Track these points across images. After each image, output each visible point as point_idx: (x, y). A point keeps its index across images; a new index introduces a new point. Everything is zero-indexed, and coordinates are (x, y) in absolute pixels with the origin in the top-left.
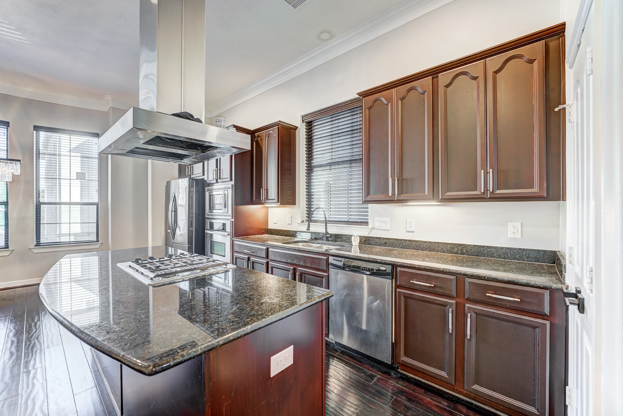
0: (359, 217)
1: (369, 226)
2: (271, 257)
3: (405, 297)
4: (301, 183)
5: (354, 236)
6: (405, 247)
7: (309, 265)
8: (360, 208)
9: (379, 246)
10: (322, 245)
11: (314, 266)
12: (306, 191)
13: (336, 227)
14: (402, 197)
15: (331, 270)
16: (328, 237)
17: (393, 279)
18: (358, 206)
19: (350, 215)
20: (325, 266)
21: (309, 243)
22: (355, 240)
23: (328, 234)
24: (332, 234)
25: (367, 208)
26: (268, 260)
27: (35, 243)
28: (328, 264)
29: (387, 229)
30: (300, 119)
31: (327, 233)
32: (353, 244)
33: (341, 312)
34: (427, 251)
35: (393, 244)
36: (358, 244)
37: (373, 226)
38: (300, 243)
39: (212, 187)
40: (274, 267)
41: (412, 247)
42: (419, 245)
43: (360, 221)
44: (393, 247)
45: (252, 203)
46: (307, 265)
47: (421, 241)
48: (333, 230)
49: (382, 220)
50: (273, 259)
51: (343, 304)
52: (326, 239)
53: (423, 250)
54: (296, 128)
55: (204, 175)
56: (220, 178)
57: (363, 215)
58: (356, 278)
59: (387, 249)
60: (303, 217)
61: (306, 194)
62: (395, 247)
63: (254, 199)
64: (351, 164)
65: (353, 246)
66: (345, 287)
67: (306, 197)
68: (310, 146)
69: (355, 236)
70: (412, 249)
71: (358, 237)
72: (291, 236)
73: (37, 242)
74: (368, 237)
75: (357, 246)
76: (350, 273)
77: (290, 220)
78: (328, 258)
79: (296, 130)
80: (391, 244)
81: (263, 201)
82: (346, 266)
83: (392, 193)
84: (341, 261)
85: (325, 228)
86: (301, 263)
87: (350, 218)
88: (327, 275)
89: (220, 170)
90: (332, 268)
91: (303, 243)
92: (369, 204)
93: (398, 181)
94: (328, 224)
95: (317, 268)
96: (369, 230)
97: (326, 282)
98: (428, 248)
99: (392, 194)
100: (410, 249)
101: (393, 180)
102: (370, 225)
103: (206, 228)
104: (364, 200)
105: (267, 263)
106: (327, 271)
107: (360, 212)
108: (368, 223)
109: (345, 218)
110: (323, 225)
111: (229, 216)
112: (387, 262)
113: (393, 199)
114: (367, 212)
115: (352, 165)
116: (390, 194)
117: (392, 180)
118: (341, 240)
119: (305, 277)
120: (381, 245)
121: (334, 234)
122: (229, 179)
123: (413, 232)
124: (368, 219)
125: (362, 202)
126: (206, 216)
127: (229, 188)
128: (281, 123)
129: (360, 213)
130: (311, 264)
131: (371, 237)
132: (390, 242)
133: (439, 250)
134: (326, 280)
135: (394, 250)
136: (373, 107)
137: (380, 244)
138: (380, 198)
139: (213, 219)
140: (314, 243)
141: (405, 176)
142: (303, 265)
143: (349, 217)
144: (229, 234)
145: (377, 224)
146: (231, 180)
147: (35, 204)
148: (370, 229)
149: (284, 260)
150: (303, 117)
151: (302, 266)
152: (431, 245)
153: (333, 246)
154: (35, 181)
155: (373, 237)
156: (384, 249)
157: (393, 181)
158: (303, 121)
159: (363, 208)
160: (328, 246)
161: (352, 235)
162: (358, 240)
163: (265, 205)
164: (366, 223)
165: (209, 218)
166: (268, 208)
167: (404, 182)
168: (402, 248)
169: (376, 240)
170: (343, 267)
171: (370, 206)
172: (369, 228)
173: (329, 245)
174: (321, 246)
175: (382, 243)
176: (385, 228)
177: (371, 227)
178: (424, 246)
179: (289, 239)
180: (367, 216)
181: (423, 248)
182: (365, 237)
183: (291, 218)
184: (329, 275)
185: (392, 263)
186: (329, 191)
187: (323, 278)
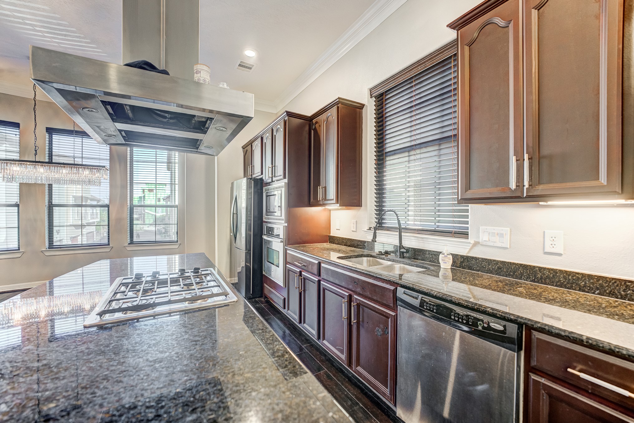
0: (452, 225)
1: (469, 240)
2: (323, 275)
3: (550, 396)
4: (368, 178)
5: (444, 254)
6: (542, 281)
7: (368, 294)
8: (454, 211)
9: (487, 273)
10: (394, 263)
11: (375, 298)
12: (376, 188)
13: (416, 238)
14: (540, 189)
15: (400, 309)
16: (403, 253)
17: (521, 349)
18: (452, 208)
19: (439, 221)
20: (392, 301)
21: (376, 258)
22: (444, 260)
23: (403, 248)
24: (410, 248)
25: (467, 211)
26: (320, 278)
27: (129, 241)
28: (396, 299)
29: (504, 245)
30: (367, 93)
31: (401, 247)
32: (441, 266)
33: (415, 380)
34: (594, 293)
35: (514, 272)
36: (450, 267)
37: (476, 240)
38: (364, 258)
39: (269, 187)
40: (327, 289)
41: (557, 282)
42: (574, 279)
43: (455, 231)
44: (515, 278)
45: (310, 205)
46: (366, 294)
47: (578, 273)
48: (410, 242)
49: (493, 231)
50: (325, 277)
51: (418, 368)
52: (400, 256)
53: (584, 291)
54: (362, 106)
55: (262, 174)
56: (275, 176)
57: (460, 222)
58: (443, 332)
59: (504, 280)
60: (370, 223)
61: (376, 192)
62: (520, 278)
63: (312, 200)
64: (440, 145)
65: (441, 269)
66: (423, 342)
67: (376, 196)
68: (380, 128)
69: (446, 254)
70: (556, 286)
71: (451, 257)
72: (355, 247)
73: (131, 240)
74: (467, 257)
75: (448, 270)
76: (432, 322)
77: (355, 226)
78: (396, 288)
79: (362, 109)
80: (511, 271)
81: (321, 203)
82: (425, 307)
83: (518, 184)
84: (417, 298)
85: (398, 239)
86: (359, 290)
87: (438, 226)
88: (394, 315)
89: (275, 166)
90: (402, 306)
91: (368, 258)
92: (470, 205)
93: (530, 160)
94: (403, 234)
95: (380, 302)
96: (469, 246)
97: (393, 326)
98: (598, 289)
99: (517, 186)
100: (553, 285)
101: (520, 162)
102: (471, 240)
103: (264, 233)
104: (460, 198)
105: (319, 281)
106: (395, 309)
107: (454, 216)
108: (468, 234)
109: (431, 225)
110: (396, 235)
111: (282, 220)
112: (507, 316)
113: (519, 194)
114: (467, 217)
115: (442, 147)
116: (513, 185)
117: (517, 160)
118: (423, 258)
119: (363, 309)
120: (491, 272)
121: (412, 248)
122: (282, 177)
123: (560, 255)
124: (467, 228)
125: (457, 202)
126: (264, 220)
127: (282, 187)
128: (341, 100)
129: (454, 219)
130: (371, 294)
131: (473, 258)
132: (508, 269)
133: (626, 295)
134: (393, 323)
135: (517, 283)
136: (477, 39)
137: (490, 270)
138: (490, 193)
139: (270, 223)
140: (384, 259)
141: (545, 151)
142: (361, 293)
143: (437, 224)
144: (282, 242)
145: (484, 238)
146: (285, 177)
147: (129, 207)
148: (471, 245)
149: (337, 282)
150: (371, 90)
151: (359, 294)
152: (606, 283)
153: (410, 265)
154: (129, 186)
155: (476, 258)
156: (497, 281)
157: (518, 162)
158: (371, 95)
159: (460, 211)
160: (402, 265)
161: (441, 252)
162: (449, 261)
163: (326, 207)
164: (464, 234)
165: (266, 222)
166: (330, 210)
167: (545, 164)
168: (534, 281)
169: (482, 264)
170: (420, 309)
171: (472, 207)
172: (470, 243)
173: (404, 264)
174: (392, 265)
175: (494, 269)
176: (500, 245)
177: (472, 242)
178: (586, 283)
179: (351, 251)
180: (467, 223)
181: (585, 286)
182: (462, 257)
183: (357, 224)
184: (397, 315)
185: (519, 320)
186: (407, 187)
187: (389, 318)
